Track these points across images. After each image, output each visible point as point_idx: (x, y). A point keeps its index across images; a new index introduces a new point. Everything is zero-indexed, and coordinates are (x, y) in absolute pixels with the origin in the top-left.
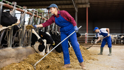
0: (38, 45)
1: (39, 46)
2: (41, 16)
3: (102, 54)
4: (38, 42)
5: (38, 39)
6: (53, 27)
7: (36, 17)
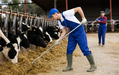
0: (8, 51)
1: (9, 53)
2: (17, 13)
3: (71, 69)
4: (6, 47)
5: (7, 44)
6: (31, 23)
7: (11, 14)
